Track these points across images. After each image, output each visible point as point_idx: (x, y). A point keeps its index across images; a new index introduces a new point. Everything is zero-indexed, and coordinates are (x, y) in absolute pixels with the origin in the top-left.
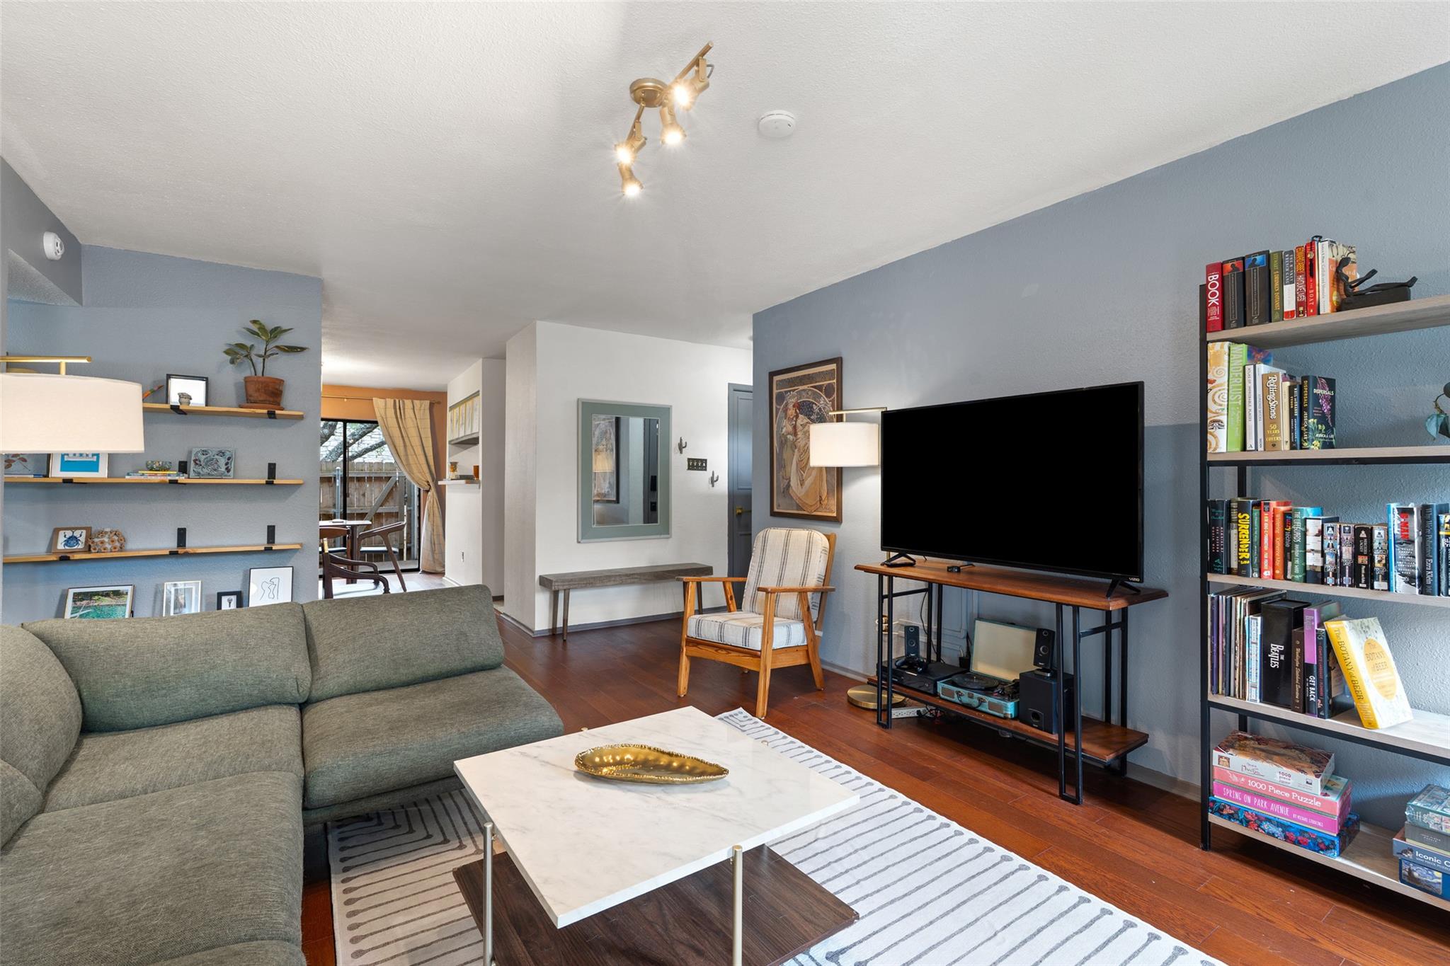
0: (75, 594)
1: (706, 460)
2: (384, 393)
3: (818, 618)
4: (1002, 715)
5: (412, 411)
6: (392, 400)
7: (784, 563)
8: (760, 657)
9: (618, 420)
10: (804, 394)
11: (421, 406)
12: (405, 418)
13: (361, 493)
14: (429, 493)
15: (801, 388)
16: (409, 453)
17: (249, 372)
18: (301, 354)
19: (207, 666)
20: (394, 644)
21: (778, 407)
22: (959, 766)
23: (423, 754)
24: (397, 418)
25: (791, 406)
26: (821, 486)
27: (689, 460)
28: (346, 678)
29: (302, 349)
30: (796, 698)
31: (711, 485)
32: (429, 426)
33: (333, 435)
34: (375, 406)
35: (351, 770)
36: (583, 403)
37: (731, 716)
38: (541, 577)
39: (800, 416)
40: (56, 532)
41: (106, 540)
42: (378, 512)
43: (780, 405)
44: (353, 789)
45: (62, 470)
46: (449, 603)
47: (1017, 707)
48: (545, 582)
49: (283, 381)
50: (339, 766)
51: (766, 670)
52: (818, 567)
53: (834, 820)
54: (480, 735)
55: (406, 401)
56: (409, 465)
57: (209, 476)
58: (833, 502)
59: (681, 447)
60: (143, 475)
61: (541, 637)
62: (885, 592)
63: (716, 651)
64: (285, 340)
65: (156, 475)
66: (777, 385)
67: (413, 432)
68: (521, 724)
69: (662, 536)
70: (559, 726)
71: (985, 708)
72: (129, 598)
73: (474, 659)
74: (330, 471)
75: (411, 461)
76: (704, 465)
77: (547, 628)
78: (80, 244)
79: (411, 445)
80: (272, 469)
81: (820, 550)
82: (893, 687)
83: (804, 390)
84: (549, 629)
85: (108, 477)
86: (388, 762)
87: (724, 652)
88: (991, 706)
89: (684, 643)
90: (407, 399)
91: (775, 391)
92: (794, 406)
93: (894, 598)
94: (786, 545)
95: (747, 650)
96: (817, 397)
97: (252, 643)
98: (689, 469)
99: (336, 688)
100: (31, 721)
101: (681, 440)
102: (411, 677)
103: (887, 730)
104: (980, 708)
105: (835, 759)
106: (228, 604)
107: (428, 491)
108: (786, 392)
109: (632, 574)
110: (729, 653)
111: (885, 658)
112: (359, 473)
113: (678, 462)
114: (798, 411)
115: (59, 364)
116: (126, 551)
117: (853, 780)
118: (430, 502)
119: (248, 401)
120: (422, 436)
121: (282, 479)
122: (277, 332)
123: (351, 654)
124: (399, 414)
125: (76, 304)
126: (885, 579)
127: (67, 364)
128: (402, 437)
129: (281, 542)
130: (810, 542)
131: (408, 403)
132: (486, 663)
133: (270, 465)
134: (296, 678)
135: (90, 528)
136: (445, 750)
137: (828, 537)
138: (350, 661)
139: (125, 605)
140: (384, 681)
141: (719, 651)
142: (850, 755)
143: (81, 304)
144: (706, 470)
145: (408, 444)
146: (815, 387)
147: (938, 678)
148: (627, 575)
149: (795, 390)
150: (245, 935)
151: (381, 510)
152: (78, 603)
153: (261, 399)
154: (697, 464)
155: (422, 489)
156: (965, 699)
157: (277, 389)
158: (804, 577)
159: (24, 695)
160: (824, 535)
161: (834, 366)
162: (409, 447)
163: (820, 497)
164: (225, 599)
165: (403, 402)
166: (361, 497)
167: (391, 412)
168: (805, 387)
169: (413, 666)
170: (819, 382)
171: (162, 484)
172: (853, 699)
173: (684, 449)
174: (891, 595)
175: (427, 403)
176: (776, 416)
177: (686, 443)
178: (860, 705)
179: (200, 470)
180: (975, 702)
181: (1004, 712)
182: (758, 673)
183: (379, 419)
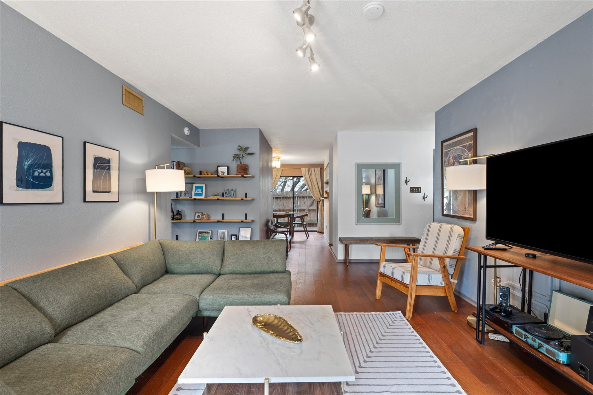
0: (199, 232)
1: (420, 188)
2: (304, 166)
3: (454, 273)
4: (555, 360)
5: (314, 172)
6: (307, 168)
7: (437, 241)
8: (408, 288)
9: (384, 171)
10: (457, 151)
11: (317, 170)
12: (312, 175)
13: (304, 202)
15: (456, 148)
16: (313, 188)
17: (239, 163)
18: (253, 156)
19: (193, 258)
20: (246, 258)
21: (445, 159)
22: (519, 382)
23: (234, 300)
24: (309, 175)
25: (451, 158)
26: (465, 201)
27: (411, 188)
28: (231, 268)
29: (253, 154)
30: (436, 313)
31: (423, 200)
32: (320, 177)
33: (299, 182)
34: (302, 171)
35: (211, 300)
36: (357, 164)
37: (393, 314)
38: (340, 238)
39: (455, 163)
40: (196, 213)
41: (204, 216)
43: (446, 158)
44: (212, 307)
45: (195, 196)
46: (268, 246)
47: (568, 357)
48: (341, 240)
49: (248, 165)
50: (208, 298)
51: (411, 295)
52: (455, 245)
53: (407, 385)
54: (255, 298)
55: (312, 168)
56: (313, 192)
57: (229, 197)
58: (471, 210)
59: (406, 182)
60: (212, 197)
61: (340, 262)
62: (482, 264)
63: (391, 281)
64: (249, 151)
65: (214, 197)
66: (445, 148)
67: (314, 180)
68: (271, 297)
69: (396, 223)
70: (286, 301)
71: (543, 351)
72: (210, 234)
73: (273, 268)
76: (419, 190)
77: (343, 259)
78: (199, 129)
80: (246, 194)
81: (457, 236)
82: (486, 321)
83: (457, 149)
84: (343, 260)
85: (205, 198)
86: (223, 301)
87: (394, 282)
88: (547, 350)
89: (379, 275)
90: (312, 167)
91: (444, 151)
92: (452, 158)
93: (487, 268)
94: (439, 232)
95: (403, 283)
96: (463, 151)
97: (205, 252)
98: (411, 192)
99: (228, 271)
100: (140, 267)
101: (407, 178)
102: (251, 271)
103: (482, 345)
104: (539, 350)
105: (433, 352)
106: (234, 238)
107: (320, 202)
108: (449, 151)
109: (378, 240)
110: (396, 283)
111: (481, 303)
112: (303, 195)
113: (405, 189)
114: (454, 160)
115: (165, 166)
116: (210, 220)
117: (435, 367)
118: (320, 206)
119: (238, 173)
120: (318, 181)
121: (249, 198)
122: (247, 148)
123: (233, 260)
124: (310, 172)
125: (198, 147)
126: (482, 256)
127: (166, 166)
128: (311, 182)
129: (249, 219)
130: (451, 231)
131: (313, 169)
132: (278, 270)
133: (245, 193)
134: (216, 266)
135: (203, 213)
136: (242, 301)
137: (464, 229)
138: (232, 262)
139: (209, 236)
140: (242, 271)
141: (392, 281)
142: (445, 352)
143: (200, 147)
144: (420, 192)
145: (313, 184)
146: (461, 147)
147: (514, 322)
148: (375, 240)
149: (453, 149)
150: (129, 346)
151: (310, 208)
152: (200, 235)
153: (241, 171)
154: (415, 190)
155: (318, 201)
156: (530, 341)
157: (245, 168)
158: (446, 249)
159: (141, 260)
160: (462, 228)
161: (471, 134)
162: (313, 186)
163: (465, 206)
164: (233, 237)
165: (311, 169)
166: (304, 204)
167: (307, 173)
168: (458, 147)
169: (252, 267)
170: (465, 143)
171: (215, 200)
172: (469, 322)
173: (408, 183)
174: (486, 266)
175: (319, 168)
176: (445, 164)
177: (409, 180)
178: (472, 326)
179: (227, 195)
180: (536, 345)
181: (557, 358)
182: (407, 296)
183: (303, 176)
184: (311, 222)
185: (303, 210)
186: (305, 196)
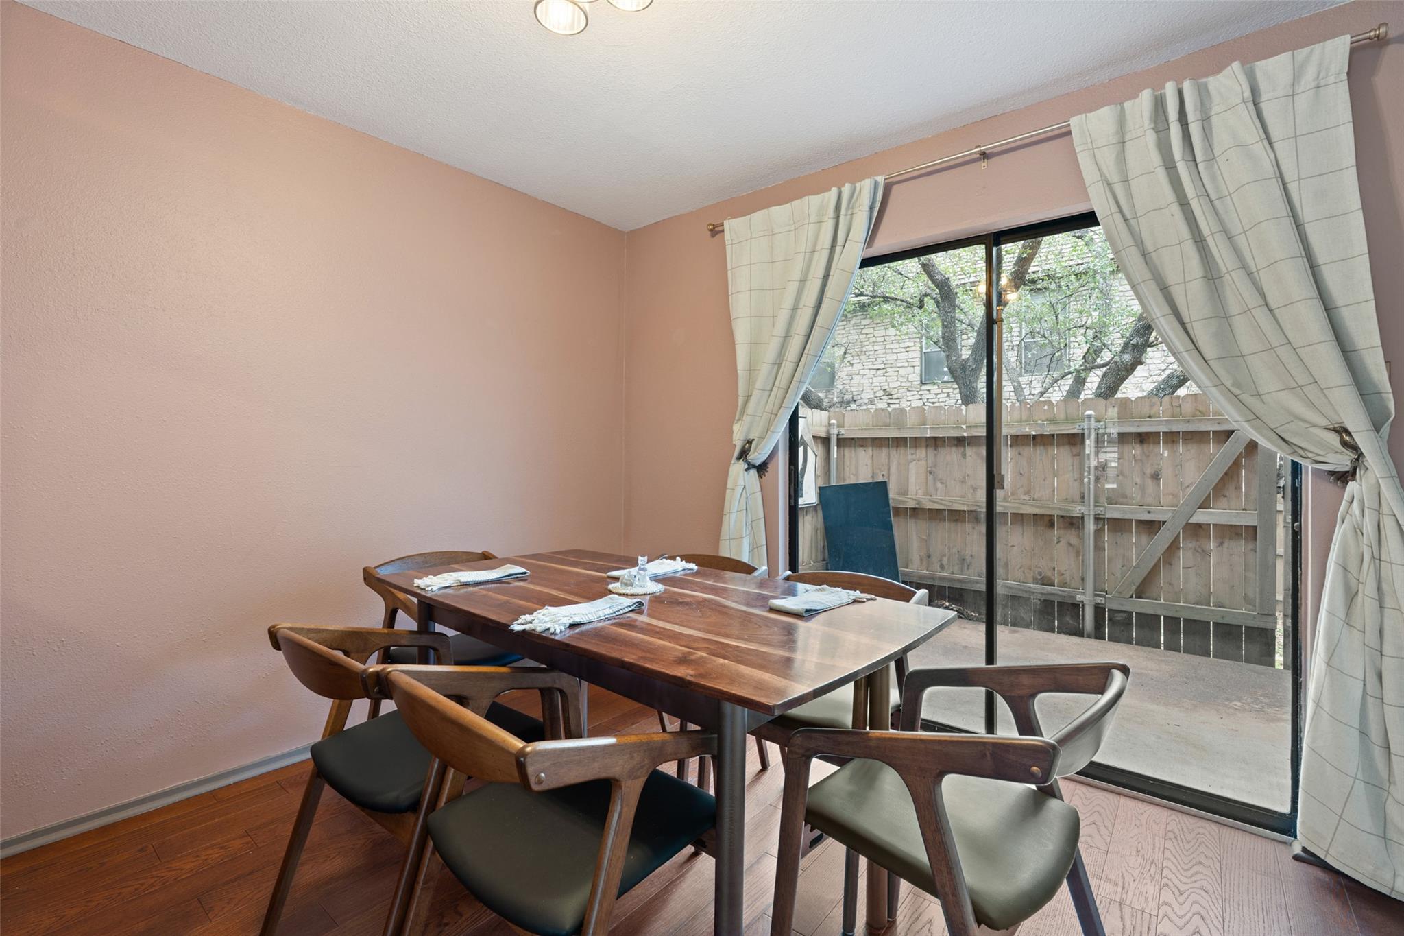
5: (1246, 115)
12: (1211, 159)
13: (1149, 471)
14: (1352, 486)
16: (1234, 307)
32: (1352, 160)
42: (1194, 520)
56: (1232, 356)
74: (1074, 421)
75: (1246, 340)
79: (1244, 266)
107: (1343, 478)
118: (1358, 531)
120: (1307, 213)
155: (1307, 466)
165: (1204, 88)
166: (1149, 482)
183: (1099, 204)
184: (1211, 613)
185: (1141, 523)
186: (1162, 429)
